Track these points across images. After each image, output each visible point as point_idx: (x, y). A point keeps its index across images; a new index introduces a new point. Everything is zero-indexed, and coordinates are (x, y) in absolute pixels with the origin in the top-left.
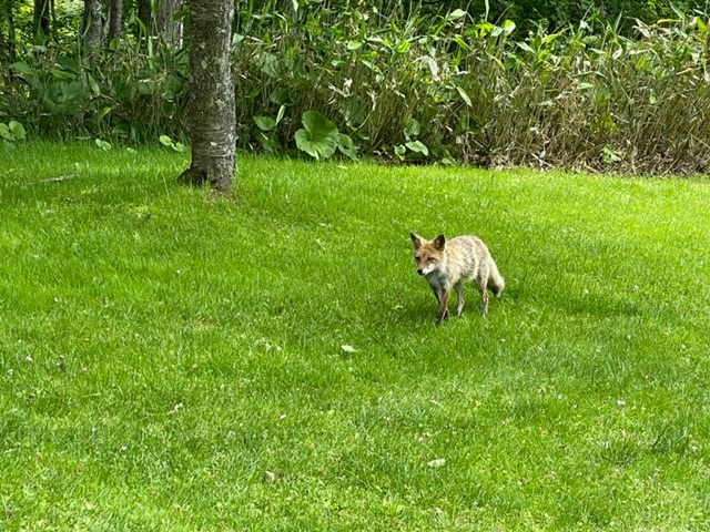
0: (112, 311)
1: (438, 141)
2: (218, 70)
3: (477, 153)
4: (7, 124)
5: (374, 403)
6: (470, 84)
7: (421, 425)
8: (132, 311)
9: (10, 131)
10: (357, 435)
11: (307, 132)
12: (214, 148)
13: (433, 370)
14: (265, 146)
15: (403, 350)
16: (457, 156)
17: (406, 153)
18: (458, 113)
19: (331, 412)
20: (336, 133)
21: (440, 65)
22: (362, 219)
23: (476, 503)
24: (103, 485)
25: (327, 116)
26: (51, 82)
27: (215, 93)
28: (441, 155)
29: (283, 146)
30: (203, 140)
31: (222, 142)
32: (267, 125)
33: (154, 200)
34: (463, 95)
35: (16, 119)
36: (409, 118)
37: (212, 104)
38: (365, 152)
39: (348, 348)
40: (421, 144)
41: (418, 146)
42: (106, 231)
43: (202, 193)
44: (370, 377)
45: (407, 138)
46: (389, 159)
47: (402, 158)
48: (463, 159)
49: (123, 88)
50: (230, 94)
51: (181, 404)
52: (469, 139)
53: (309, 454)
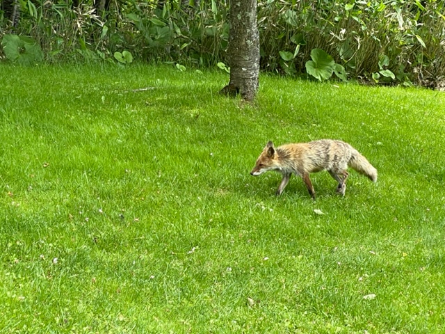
0: (162, 180)
1: (402, 70)
2: (248, 21)
3: (428, 79)
4: (121, 53)
5: (331, 251)
6: (424, 33)
7: (362, 269)
8: (176, 180)
9: (123, 57)
10: (316, 274)
11: (314, 63)
12: (244, 72)
13: (376, 229)
14: (286, 71)
15: (357, 214)
16: (414, 80)
17: (380, 78)
18: (416, 52)
19: (300, 257)
20: (333, 63)
21: (405, 20)
22: (342, 122)
23: (393, 328)
24: (133, 303)
25: (328, 52)
26: (151, 26)
27: (246, 36)
28: (403, 80)
29: (298, 71)
30: (237, 67)
31: (250, 68)
32: (288, 57)
33: (203, 105)
34: (420, 40)
35: (128, 49)
36: (382, 55)
37: (244, 43)
38: (352, 77)
39: (318, 211)
40: (390, 72)
41: (388, 73)
42: (168, 125)
43: (234, 101)
44: (331, 233)
45: (381, 68)
46: (368, 82)
47: (377, 82)
48: (418, 83)
49: (196, 31)
50: (256, 37)
51: (197, 247)
52: (423, 70)
53: (280, 287)
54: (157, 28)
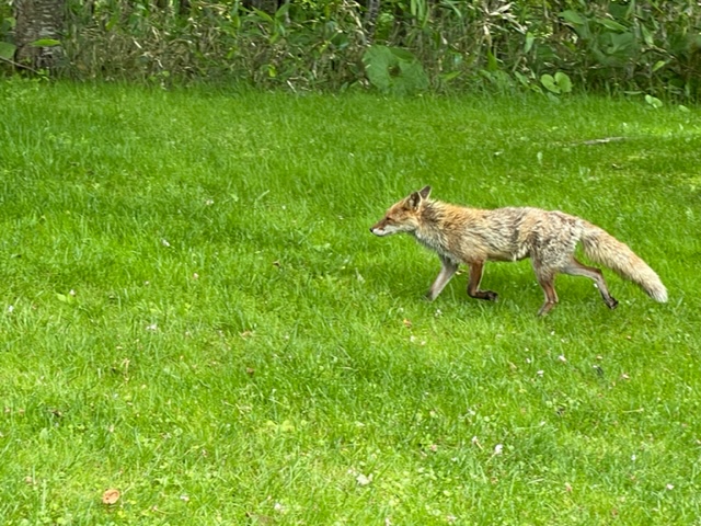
4: (553, 75)
9: (555, 83)
26: (602, 32)
49: (677, 40)
54: (612, 35)
